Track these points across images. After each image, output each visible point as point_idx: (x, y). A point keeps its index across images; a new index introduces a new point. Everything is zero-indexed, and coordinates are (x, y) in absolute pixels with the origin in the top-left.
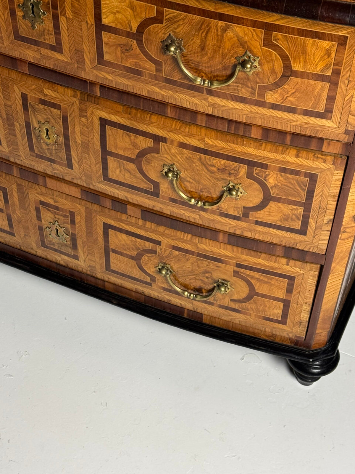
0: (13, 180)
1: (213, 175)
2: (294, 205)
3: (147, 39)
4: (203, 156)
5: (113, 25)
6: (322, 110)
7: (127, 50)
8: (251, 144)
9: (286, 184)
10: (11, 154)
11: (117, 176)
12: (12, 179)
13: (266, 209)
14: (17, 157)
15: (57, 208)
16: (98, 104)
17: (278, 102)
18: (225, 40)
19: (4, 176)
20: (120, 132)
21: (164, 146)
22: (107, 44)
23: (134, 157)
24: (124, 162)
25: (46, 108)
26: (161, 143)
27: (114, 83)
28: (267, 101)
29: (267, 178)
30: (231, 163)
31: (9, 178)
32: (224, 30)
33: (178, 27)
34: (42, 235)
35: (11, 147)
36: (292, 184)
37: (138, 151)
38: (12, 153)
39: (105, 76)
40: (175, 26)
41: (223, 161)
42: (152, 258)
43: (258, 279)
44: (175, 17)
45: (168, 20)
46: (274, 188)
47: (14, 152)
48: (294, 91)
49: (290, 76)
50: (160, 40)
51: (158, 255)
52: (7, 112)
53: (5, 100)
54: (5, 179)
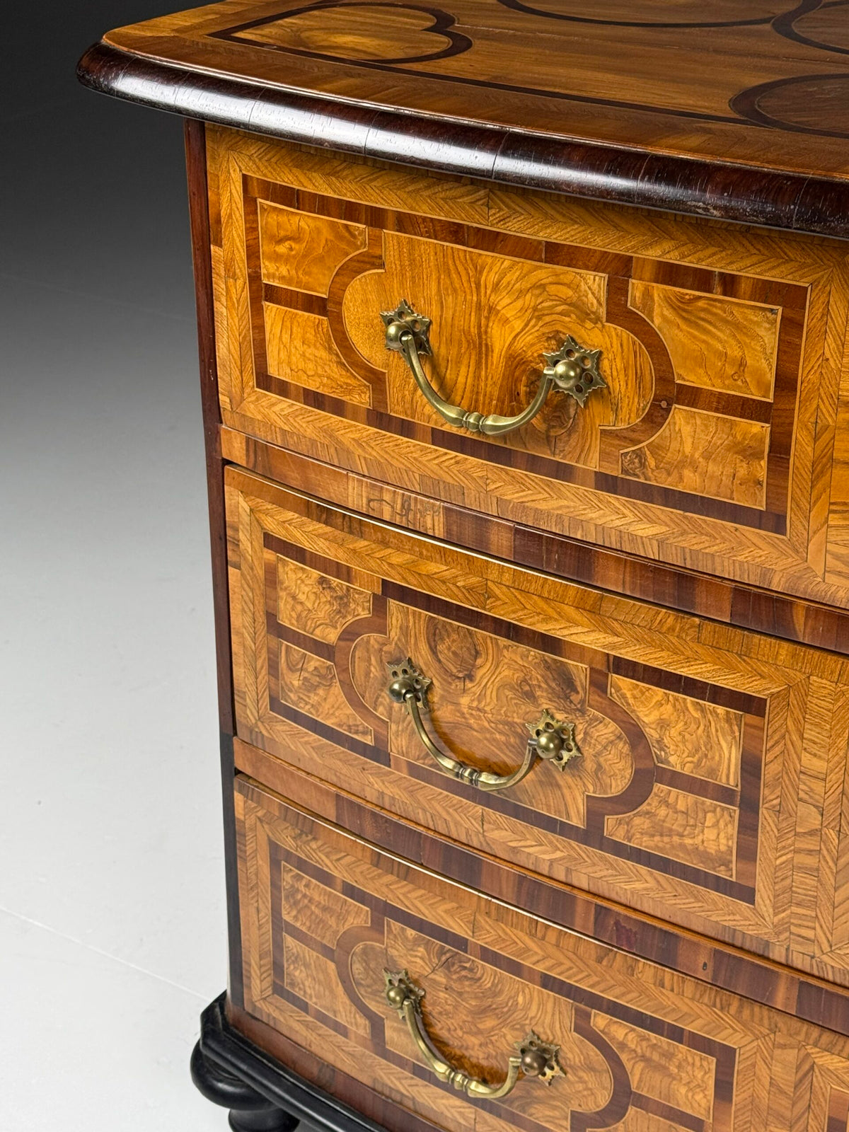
0: (766, 1022)
10: (778, 934)
12: (761, 1019)
14: (799, 943)
19: (733, 1009)
31: (752, 1015)
35: (788, 912)
38: (788, 929)
47: (793, 929)
52: (802, 795)
53: (806, 757)
54: (738, 1018)
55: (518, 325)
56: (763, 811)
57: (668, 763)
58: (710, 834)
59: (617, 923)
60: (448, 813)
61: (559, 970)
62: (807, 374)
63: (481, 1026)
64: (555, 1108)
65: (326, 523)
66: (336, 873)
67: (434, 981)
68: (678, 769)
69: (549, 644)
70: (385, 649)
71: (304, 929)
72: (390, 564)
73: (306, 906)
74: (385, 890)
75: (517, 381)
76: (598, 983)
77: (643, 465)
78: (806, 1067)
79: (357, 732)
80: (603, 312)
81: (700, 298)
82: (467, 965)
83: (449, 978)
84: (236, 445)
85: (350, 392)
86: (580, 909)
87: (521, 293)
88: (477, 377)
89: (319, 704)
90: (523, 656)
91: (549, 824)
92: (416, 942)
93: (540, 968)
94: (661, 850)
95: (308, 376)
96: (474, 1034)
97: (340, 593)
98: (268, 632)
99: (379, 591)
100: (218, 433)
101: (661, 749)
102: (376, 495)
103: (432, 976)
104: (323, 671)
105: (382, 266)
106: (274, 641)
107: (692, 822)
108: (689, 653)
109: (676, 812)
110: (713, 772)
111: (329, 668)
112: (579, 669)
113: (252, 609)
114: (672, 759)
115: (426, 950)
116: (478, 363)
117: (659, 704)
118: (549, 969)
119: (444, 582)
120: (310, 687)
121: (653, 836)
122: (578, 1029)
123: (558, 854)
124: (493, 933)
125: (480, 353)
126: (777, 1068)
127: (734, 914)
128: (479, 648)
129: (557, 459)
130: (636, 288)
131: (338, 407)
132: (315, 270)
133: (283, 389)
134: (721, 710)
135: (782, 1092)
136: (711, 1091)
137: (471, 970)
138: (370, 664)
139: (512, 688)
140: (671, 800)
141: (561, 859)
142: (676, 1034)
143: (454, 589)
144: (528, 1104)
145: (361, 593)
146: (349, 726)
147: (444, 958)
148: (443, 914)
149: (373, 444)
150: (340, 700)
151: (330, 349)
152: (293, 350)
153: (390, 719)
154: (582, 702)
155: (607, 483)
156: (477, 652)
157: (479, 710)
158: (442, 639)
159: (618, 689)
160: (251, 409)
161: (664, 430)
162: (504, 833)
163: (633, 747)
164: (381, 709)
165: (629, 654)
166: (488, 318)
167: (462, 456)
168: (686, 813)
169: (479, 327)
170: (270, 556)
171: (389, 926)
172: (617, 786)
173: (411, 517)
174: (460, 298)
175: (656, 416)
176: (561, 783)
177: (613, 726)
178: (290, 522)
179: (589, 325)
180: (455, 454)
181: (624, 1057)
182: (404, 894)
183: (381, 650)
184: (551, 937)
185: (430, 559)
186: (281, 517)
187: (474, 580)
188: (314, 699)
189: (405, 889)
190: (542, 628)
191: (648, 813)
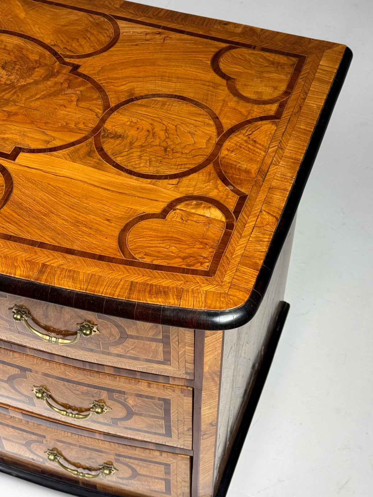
1: (78, 396)
2: (155, 418)
4: (66, 383)
6: (162, 359)
8: (106, 377)
9: (144, 405)
13: (131, 420)
17: (122, 353)
21: (30, 374)
23: (6, 379)
26: (27, 372)
28: (112, 352)
29: (127, 400)
30: (93, 389)
36: (150, 405)
37: (8, 376)
41: (85, 388)
42: (40, 446)
43: (138, 465)
46: (134, 407)
48: (133, 347)
49: (127, 338)
50: (7, 308)
51: (45, 445)
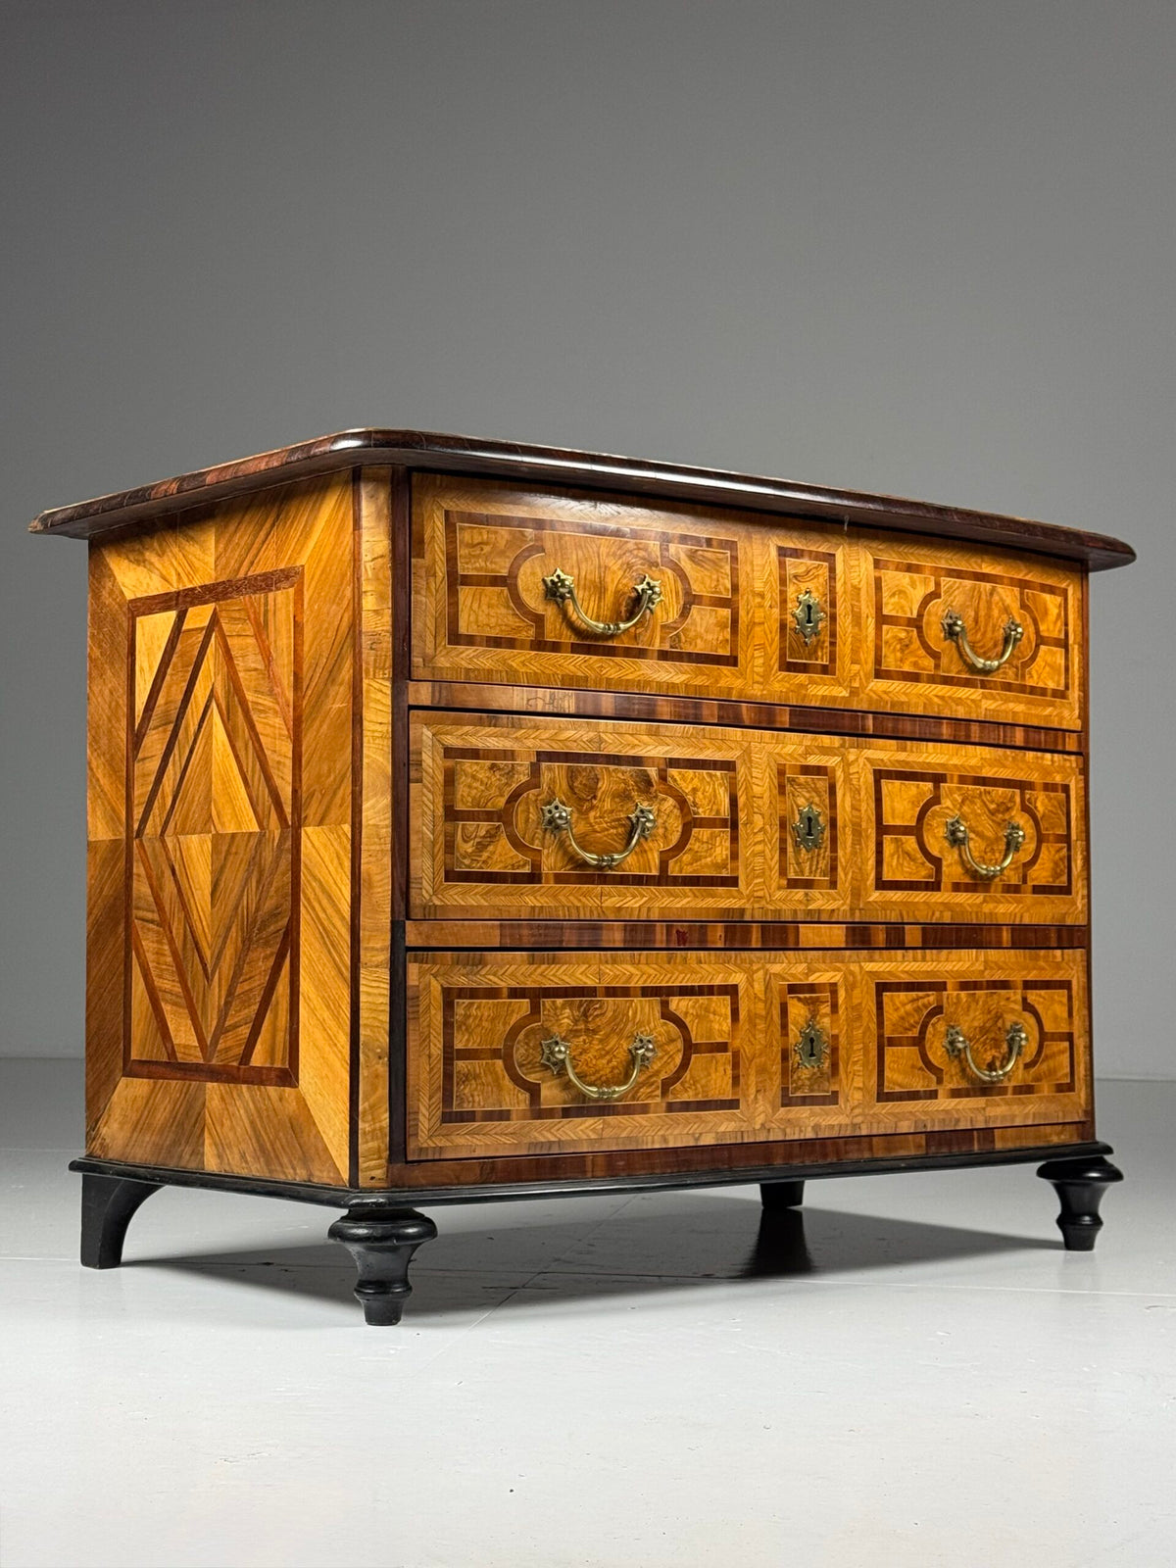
0: (748, 960)
1: (994, 818)
2: (1059, 842)
3: (928, 624)
4: (982, 788)
5: (893, 613)
6: (1063, 686)
7: (907, 646)
9: (1050, 808)
10: (749, 900)
11: (894, 873)
12: (745, 960)
13: (1039, 861)
14: (758, 902)
15: (812, 988)
16: (869, 749)
18: (994, 607)
19: (733, 958)
20: (897, 783)
21: (944, 788)
22: (887, 642)
23: (914, 823)
24: (903, 837)
25: (809, 780)
26: (941, 785)
27: (889, 705)
28: (1027, 684)
29: (1037, 805)
30: (1007, 790)
31: (741, 959)
32: (991, 594)
33: (955, 597)
34: (785, 1073)
35: (753, 884)
36: (1055, 807)
37: (918, 809)
38: (753, 896)
39: (879, 696)
40: (952, 598)
41: (1000, 791)
42: (938, 1026)
44: (951, 587)
45: (945, 592)
46: (1043, 819)
48: (1044, 664)
49: (1040, 644)
50: (939, 622)
51: (946, 1015)
52: (756, 810)
53: (754, 787)
54: (735, 964)
55: (620, 573)
56: (740, 826)
57: (698, 813)
58: (718, 850)
59: (678, 932)
60: (580, 901)
61: (649, 981)
62: (742, 582)
63: (607, 1048)
64: (652, 1084)
65: (495, 726)
66: (502, 984)
67: (576, 1031)
68: (703, 816)
69: (636, 761)
70: (540, 798)
71: (475, 1047)
72: (542, 740)
73: (478, 1025)
74: (540, 978)
75: (620, 605)
76: (671, 978)
77: (680, 641)
78: (768, 977)
79: (518, 868)
80: (659, 560)
81: (697, 550)
82: (597, 1006)
83: (587, 1022)
84: (422, 692)
85: (520, 632)
86: (658, 930)
87: (620, 557)
88: (599, 607)
89: (489, 857)
90: (623, 773)
91: (639, 880)
92: (563, 1007)
93: (640, 984)
94: (694, 871)
95: (491, 628)
96: (602, 1057)
97: (507, 771)
98: (446, 821)
99: (534, 760)
100: (407, 687)
101: (695, 806)
102: (533, 695)
103: (575, 1028)
104: (493, 832)
105: (543, 551)
106: (449, 826)
107: (710, 846)
108: (701, 746)
109: (703, 843)
110: (718, 812)
111: (499, 827)
112: (653, 772)
113: (432, 808)
114: (700, 810)
115: (571, 1009)
116: (600, 598)
117: (692, 779)
118: (645, 981)
119: (575, 741)
120: (481, 847)
121: (692, 864)
122: (663, 1016)
123: (645, 899)
124: (611, 973)
125: (601, 593)
126: (756, 986)
127: (729, 898)
128: (599, 777)
129: (640, 646)
130: (673, 548)
131: (511, 643)
132: (497, 560)
133: (470, 640)
134: (718, 773)
135: (760, 1000)
136: (729, 1021)
137: (601, 1007)
138: (529, 813)
139: (619, 796)
140: (700, 837)
141: (645, 903)
142: (710, 990)
143: (582, 744)
144: (637, 1092)
145: (522, 765)
146: (513, 865)
147: (582, 1009)
148: (580, 976)
149: (533, 662)
150: (507, 847)
151: (508, 607)
152: (481, 613)
153: (543, 847)
154: (656, 791)
155: (664, 656)
156: (598, 779)
157: (600, 818)
158: (576, 778)
159: (672, 777)
160: (442, 662)
161: (689, 620)
162: (614, 899)
163: (682, 810)
164: (537, 842)
165: (675, 755)
166: (605, 572)
167: (588, 657)
168: (707, 842)
169: (600, 578)
170: (450, 763)
171: (544, 1005)
172: (675, 838)
173: (555, 703)
174: (590, 563)
175: (685, 613)
176: (647, 848)
177: (671, 801)
178: (466, 734)
179: (654, 569)
180: (583, 656)
181: (687, 1021)
182: (554, 975)
183: (536, 800)
184: (643, 960)
185: (567, 729)
186: (460, 732)
187: (592, 734)
188: (485, 855)
189: (555, 970)
190: (631, 753)
191: (690, 849)
